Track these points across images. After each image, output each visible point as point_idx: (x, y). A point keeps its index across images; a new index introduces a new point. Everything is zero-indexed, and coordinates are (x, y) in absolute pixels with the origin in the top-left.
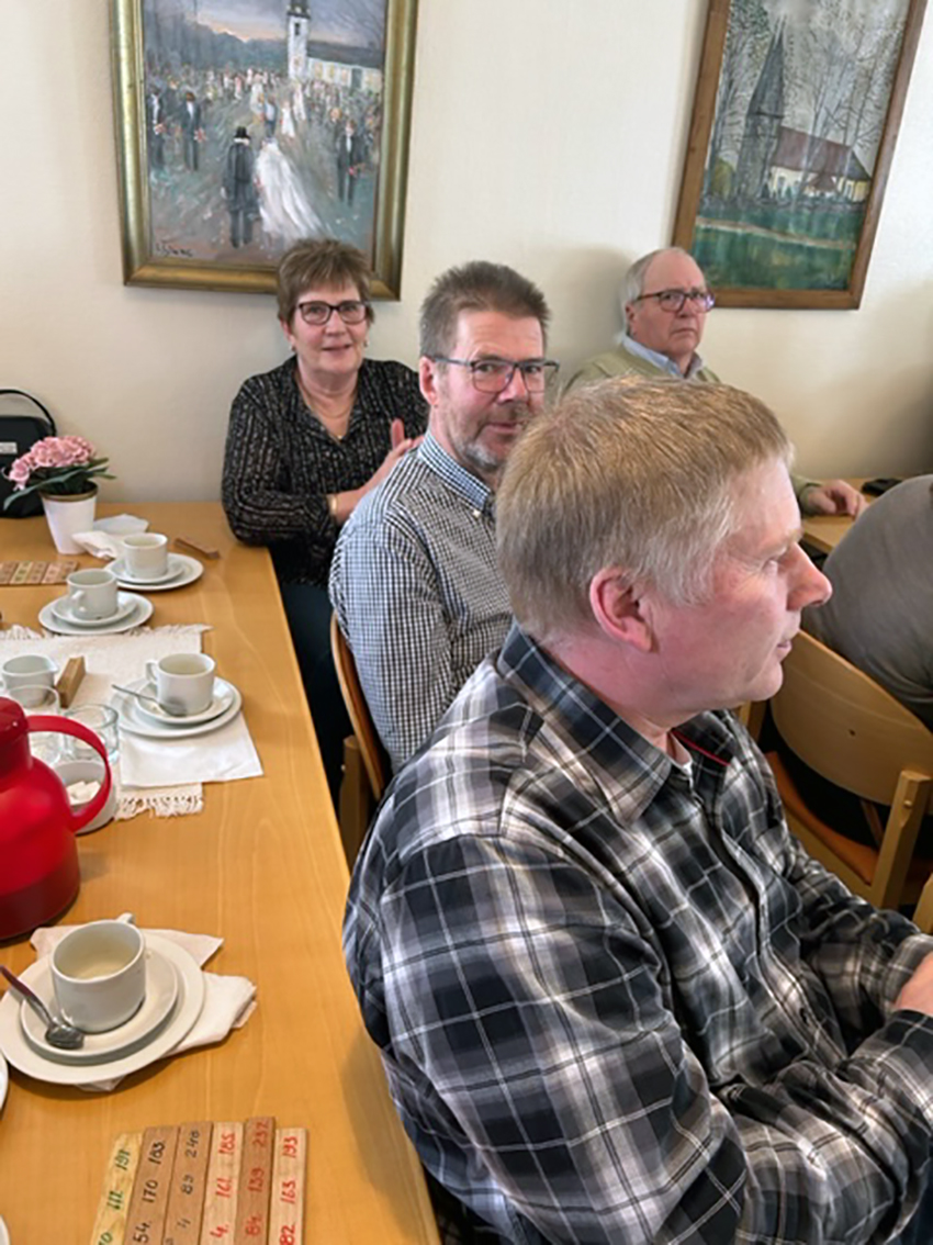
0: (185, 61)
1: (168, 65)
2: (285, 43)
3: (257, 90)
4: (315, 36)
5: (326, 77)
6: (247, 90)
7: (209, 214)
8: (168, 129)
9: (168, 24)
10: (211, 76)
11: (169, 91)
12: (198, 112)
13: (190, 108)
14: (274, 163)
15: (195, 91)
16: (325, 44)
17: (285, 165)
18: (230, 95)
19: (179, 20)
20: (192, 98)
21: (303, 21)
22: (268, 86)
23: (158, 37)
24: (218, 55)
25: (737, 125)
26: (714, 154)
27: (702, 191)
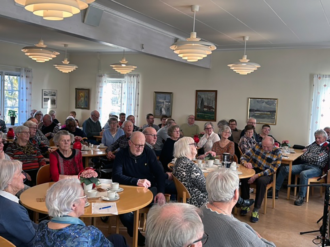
0: (158, 103)
5: (167, 104)
7: (159, 113)
11: (157, 105)
14: (163, 109)
15: (159, 105)
18: (161, 105)
19: (158, 101)
21: (165, 100)
24: (160, 103)
25: (200, 105)
26: (198, 108)
27: (197, 110)
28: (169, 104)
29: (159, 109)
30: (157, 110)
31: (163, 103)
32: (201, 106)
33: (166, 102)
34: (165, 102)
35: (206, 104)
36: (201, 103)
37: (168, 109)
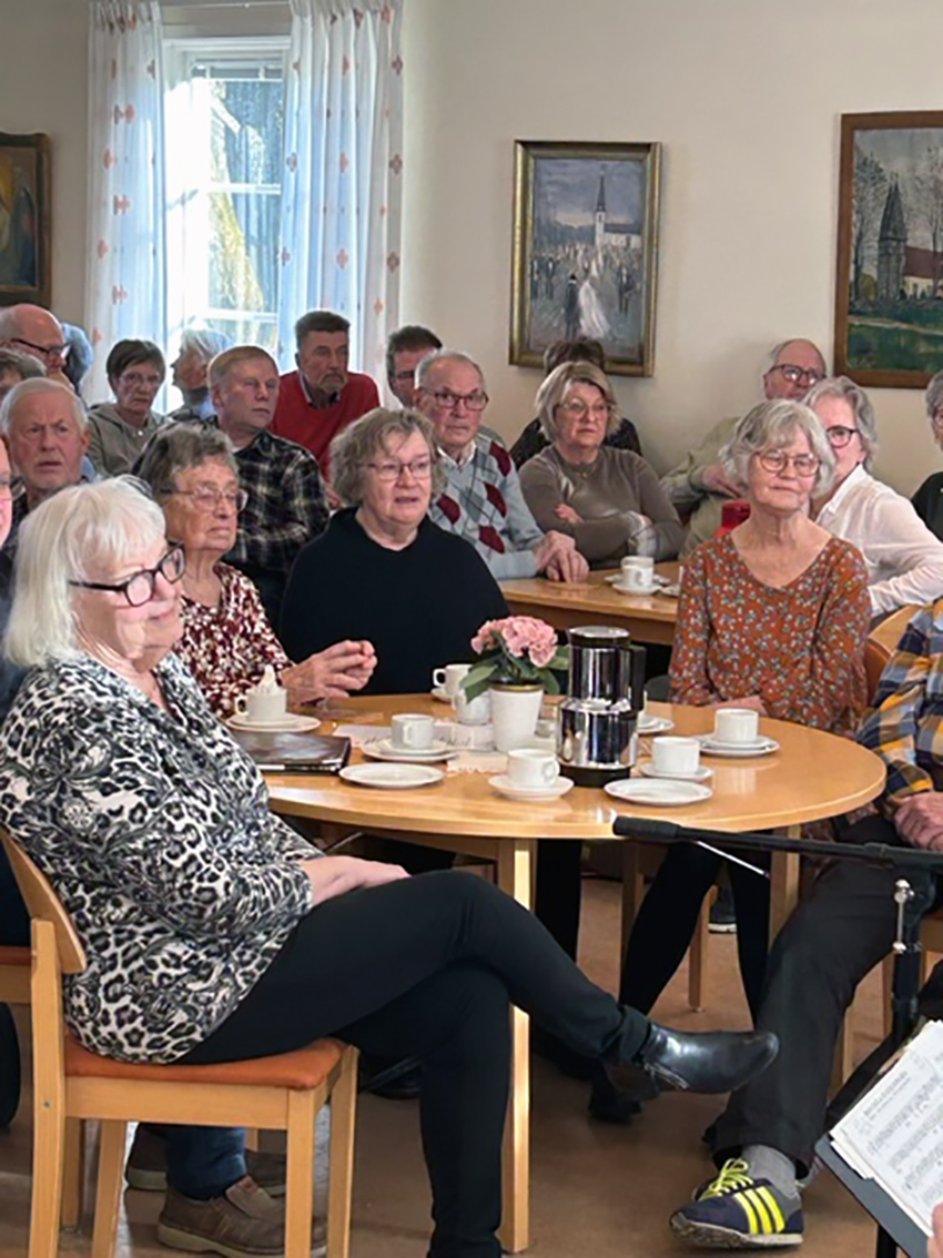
0: (550, 242)
1: (542, 243)
2: (593, 228)
3: (581, 253)
4: (609, 221)
5: (614, 243)
6: (576, 253)
7: (555, 324)
8: (540, 278)
9: (543, 222)
10: (560, 248)
11: (543, 258)
12: (554, 266)
13: (551, 265)
14: (587, 292)
15: (552, 255)
16: (613, 225)
17: (593, 293)
18: (568, 256)
19: (548, 220)
20: (551, 260)
21: (603, 214)
22: (586, 251)
23: (539, 229)
24: (564, 236)
25: (872, 248)
26: (858, 270)
27: (851, 297)
28: (635, 241)
29: (559, 292)
30: (543, 301)
31: (588, 235)
32: (884, 254)
33: (610, 228)
34: (600, 228)
35: (920, 236)
36: (885, 227)
37: (626, 289)
